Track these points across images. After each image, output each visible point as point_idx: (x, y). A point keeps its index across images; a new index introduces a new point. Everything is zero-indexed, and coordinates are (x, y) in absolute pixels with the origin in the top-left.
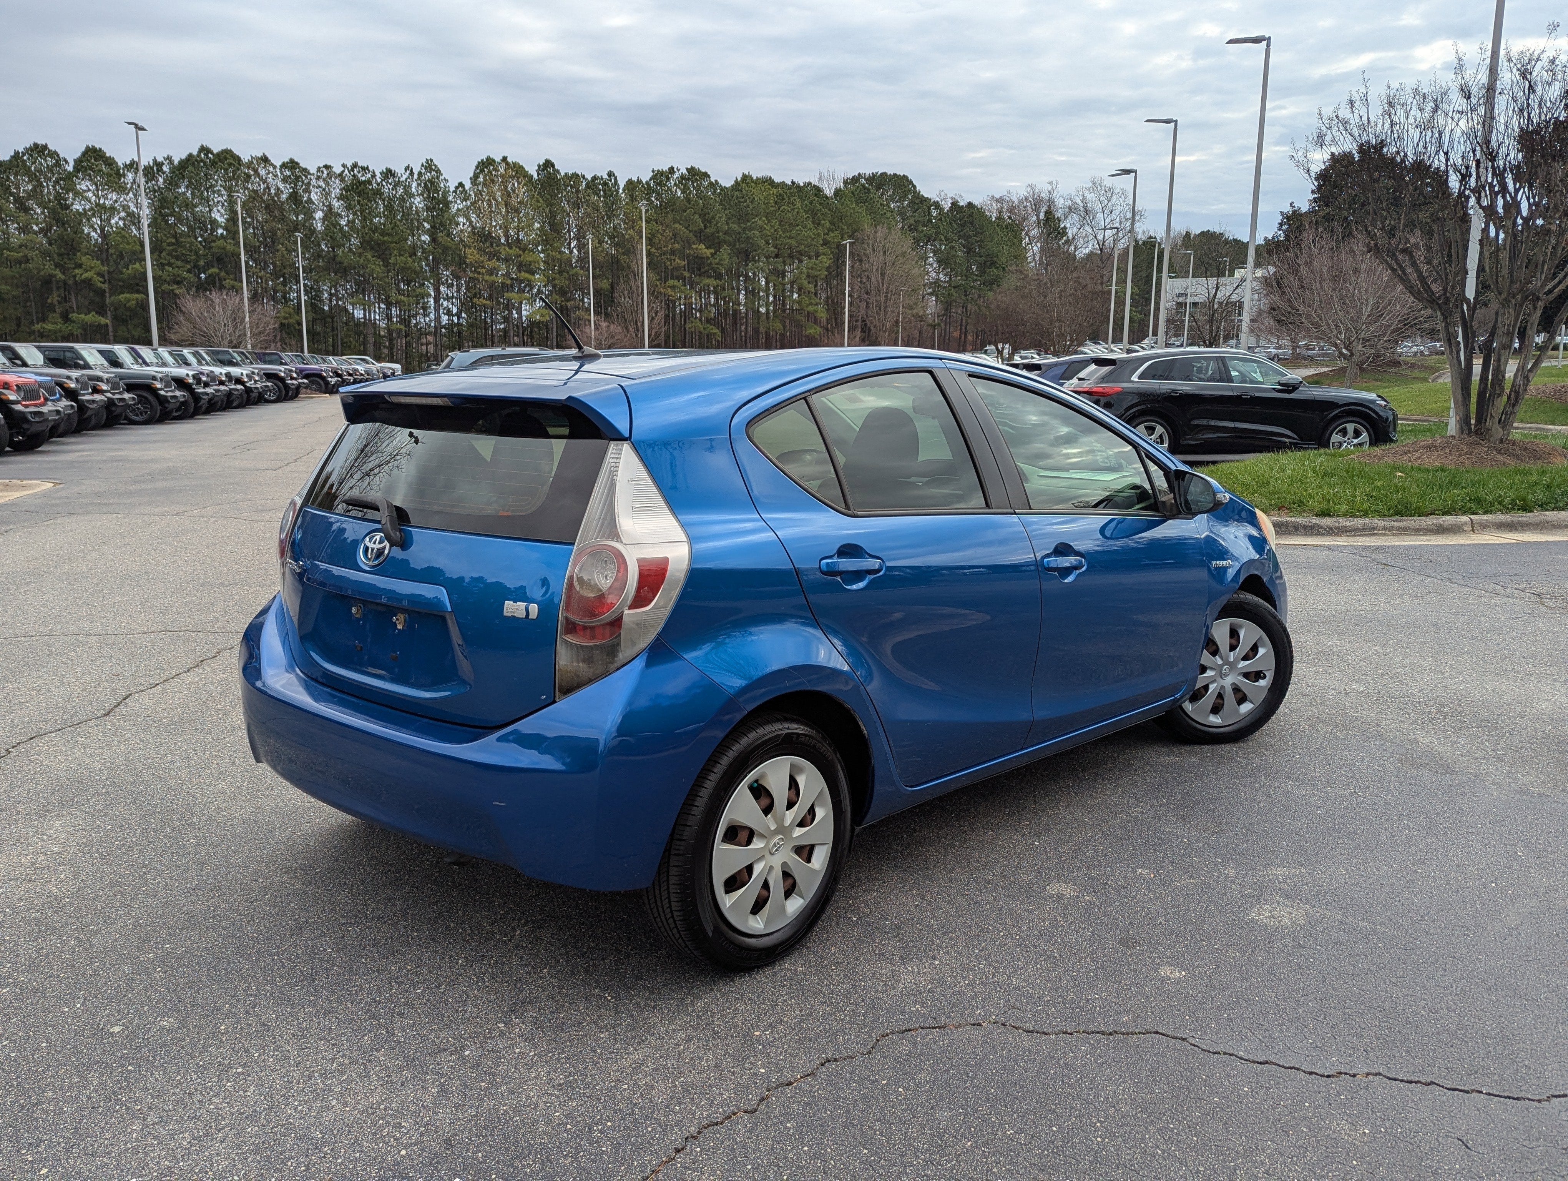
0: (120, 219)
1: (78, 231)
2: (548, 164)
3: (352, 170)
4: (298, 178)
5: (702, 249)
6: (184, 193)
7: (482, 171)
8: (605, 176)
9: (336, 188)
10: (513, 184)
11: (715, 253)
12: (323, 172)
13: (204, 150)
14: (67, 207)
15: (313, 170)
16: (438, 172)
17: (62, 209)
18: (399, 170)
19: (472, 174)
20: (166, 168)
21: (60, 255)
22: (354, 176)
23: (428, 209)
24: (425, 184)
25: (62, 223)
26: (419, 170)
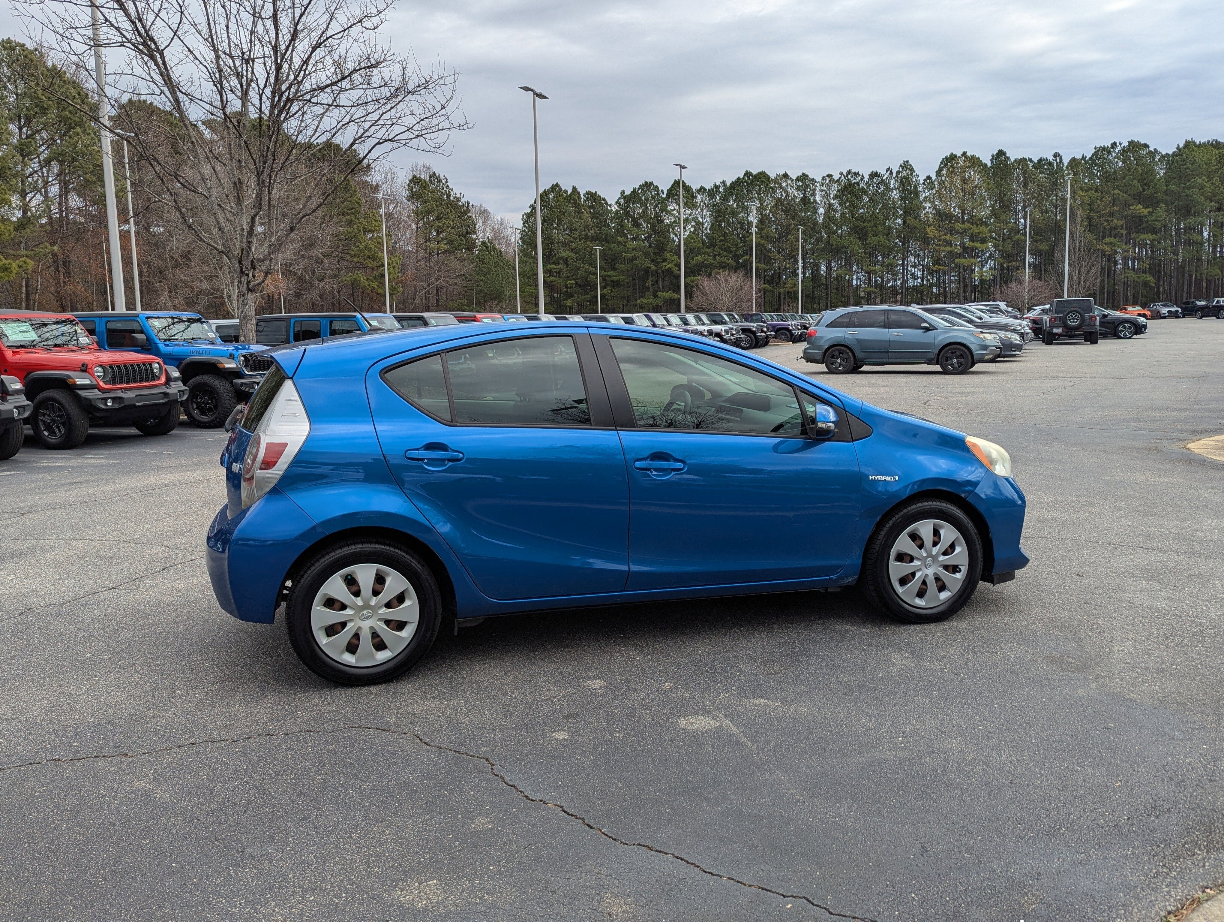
0: (692, 227)
1: (667, 238)
2: (1001, 153)
3: (847, 176)
4: (807, 186)
5: (1140, 209)
6: (732, 205)
7: (946, 165)
8: (1051, 158)
9: (835, 189)
10: (970, 173)
11: (1153, 212)
12: (826, 180)
13: (748, 174)
14: (662, 221)
15: (819, 179)
16: (912, 170)
17: (658, 223)
18: (882, 171)
19: (937, 169)
20: (721, 190)
21: (655, 253)
22: (848, 180)
23: (902, 199)
24: (901, 180)
25: (656, 232)
26: (897, 169)
